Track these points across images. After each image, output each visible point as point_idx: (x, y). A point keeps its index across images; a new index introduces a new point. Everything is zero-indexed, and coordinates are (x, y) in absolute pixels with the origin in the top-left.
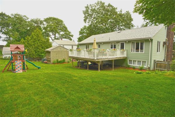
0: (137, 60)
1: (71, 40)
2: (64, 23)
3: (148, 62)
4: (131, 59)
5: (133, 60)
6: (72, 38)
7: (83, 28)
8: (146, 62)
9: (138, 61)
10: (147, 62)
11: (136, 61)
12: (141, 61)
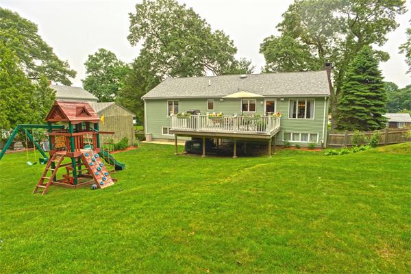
0: (300, 132)
1: (68, 83)
2: (39, 33)
3: (321, 135)
4: (288, 131)
5: (292, 132)
6: (71, 79)
7: (96, 54)
8: (316, 135)
9: (302, 134)
10: (318, 136)
11: (298, 134)
12: (307, 134)
